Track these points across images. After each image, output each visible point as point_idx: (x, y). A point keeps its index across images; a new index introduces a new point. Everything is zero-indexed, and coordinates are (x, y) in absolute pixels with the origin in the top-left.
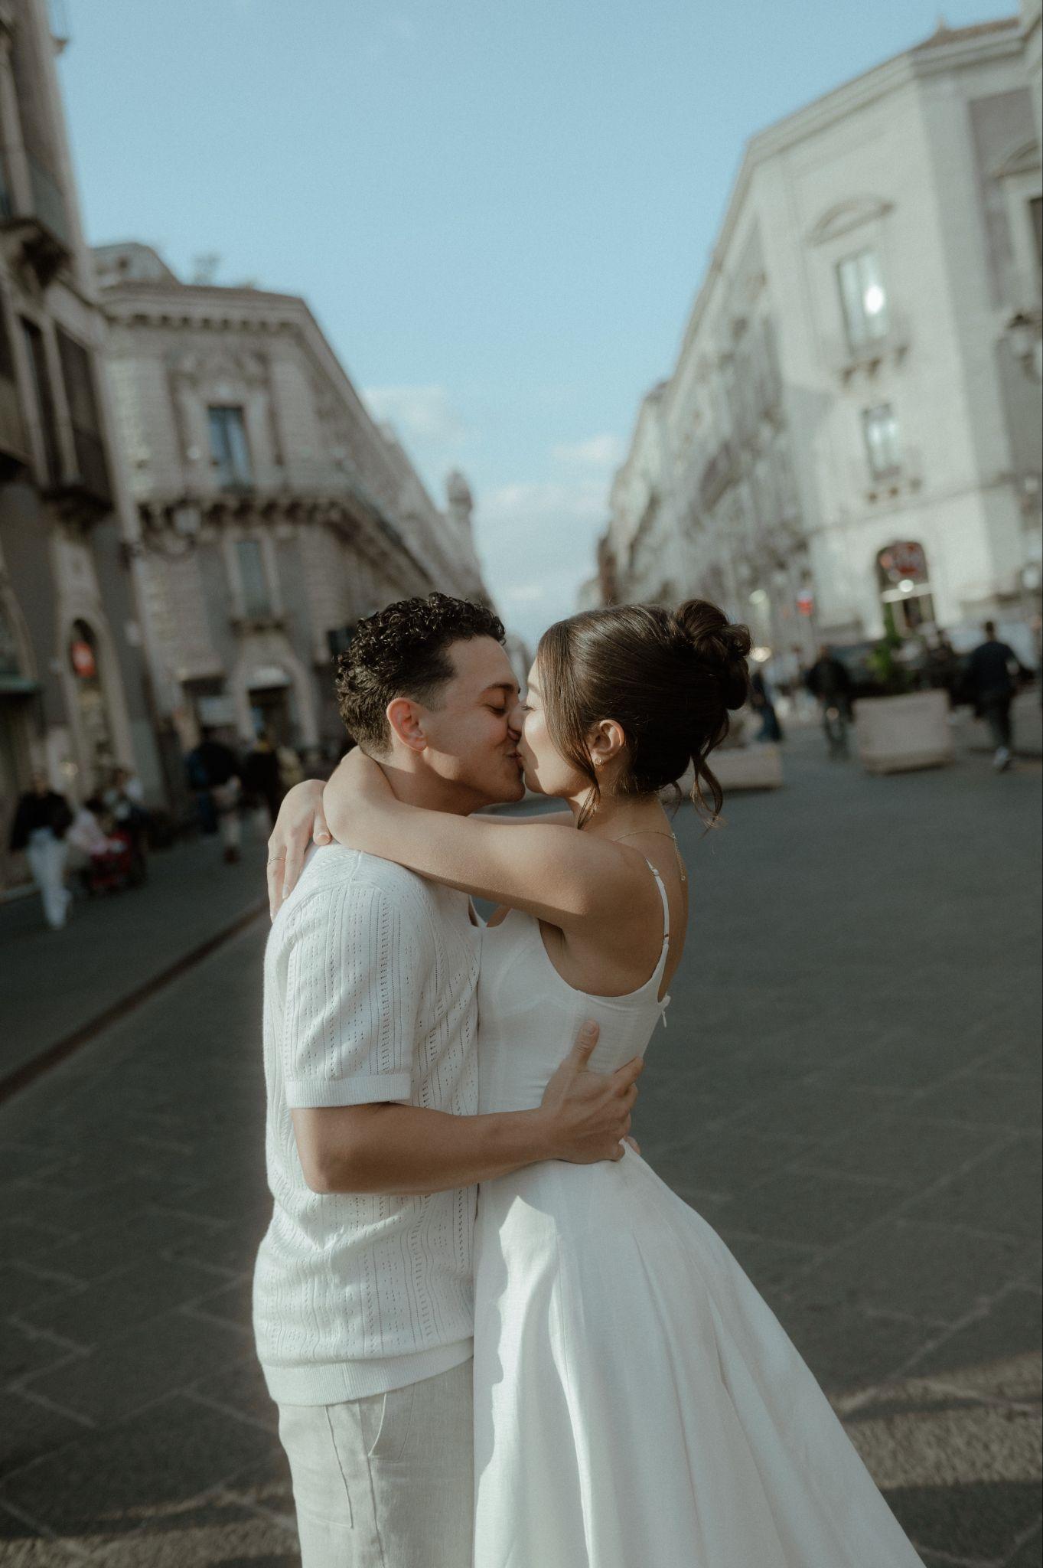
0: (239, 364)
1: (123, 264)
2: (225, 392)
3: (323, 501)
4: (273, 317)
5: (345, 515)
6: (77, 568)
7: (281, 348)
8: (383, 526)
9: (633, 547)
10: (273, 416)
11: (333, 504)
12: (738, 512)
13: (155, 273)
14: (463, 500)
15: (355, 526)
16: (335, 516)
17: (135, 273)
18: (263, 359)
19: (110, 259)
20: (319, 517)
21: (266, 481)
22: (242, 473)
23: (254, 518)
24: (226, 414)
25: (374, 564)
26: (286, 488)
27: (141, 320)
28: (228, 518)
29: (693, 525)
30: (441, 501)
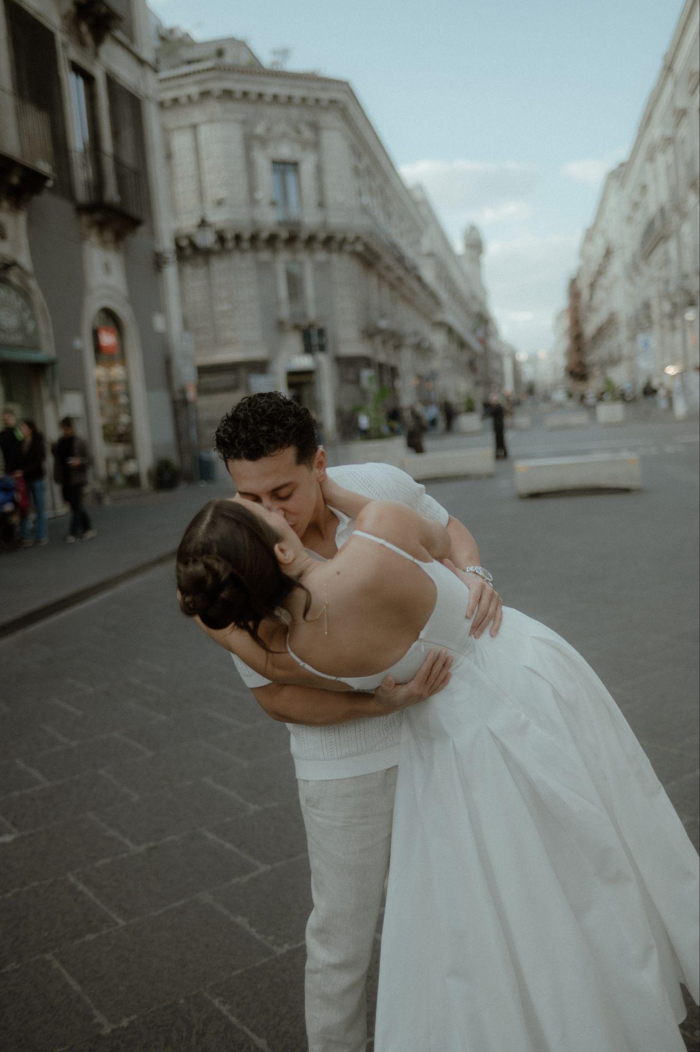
0: (298, 132)
1: (220, 53)
2: (285, 151)
3: (351, 236)
4: (325, 96)
5: (367, 247)
6: (107, 269)
7: (329, 119)
8: (401, 259)
9: (592, 286)
10: (319, 171)
11: (358, 239)
12: (667, 262)
13: (244, 59)
14: (475, 245)
15: (377, 257)
16: (359, 248)
17: (228, 59)
18: (315, 127)
19: (212, 50)
20: (347, 247)
21: (311, 219)
22: (294, 212)
23: (299, 245)
24: (286, 167)
25: (392, 287)
26: (324, 225)
27: (227, 94)
28: (280, 245)
29: (634, 269)
30: (459, 246)
